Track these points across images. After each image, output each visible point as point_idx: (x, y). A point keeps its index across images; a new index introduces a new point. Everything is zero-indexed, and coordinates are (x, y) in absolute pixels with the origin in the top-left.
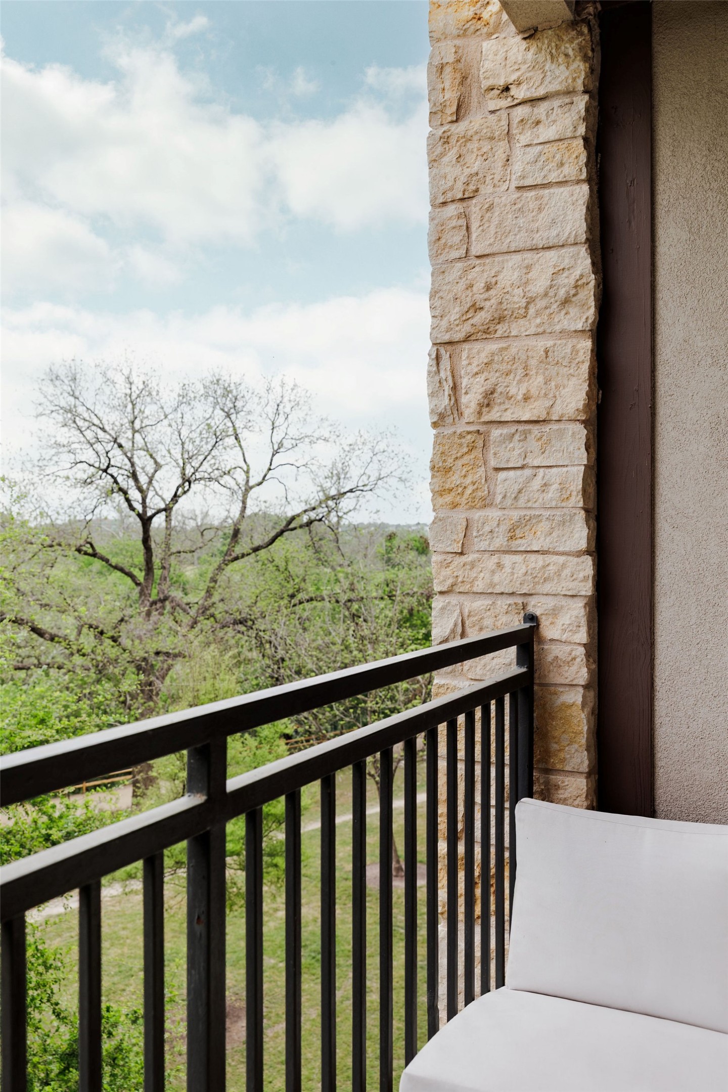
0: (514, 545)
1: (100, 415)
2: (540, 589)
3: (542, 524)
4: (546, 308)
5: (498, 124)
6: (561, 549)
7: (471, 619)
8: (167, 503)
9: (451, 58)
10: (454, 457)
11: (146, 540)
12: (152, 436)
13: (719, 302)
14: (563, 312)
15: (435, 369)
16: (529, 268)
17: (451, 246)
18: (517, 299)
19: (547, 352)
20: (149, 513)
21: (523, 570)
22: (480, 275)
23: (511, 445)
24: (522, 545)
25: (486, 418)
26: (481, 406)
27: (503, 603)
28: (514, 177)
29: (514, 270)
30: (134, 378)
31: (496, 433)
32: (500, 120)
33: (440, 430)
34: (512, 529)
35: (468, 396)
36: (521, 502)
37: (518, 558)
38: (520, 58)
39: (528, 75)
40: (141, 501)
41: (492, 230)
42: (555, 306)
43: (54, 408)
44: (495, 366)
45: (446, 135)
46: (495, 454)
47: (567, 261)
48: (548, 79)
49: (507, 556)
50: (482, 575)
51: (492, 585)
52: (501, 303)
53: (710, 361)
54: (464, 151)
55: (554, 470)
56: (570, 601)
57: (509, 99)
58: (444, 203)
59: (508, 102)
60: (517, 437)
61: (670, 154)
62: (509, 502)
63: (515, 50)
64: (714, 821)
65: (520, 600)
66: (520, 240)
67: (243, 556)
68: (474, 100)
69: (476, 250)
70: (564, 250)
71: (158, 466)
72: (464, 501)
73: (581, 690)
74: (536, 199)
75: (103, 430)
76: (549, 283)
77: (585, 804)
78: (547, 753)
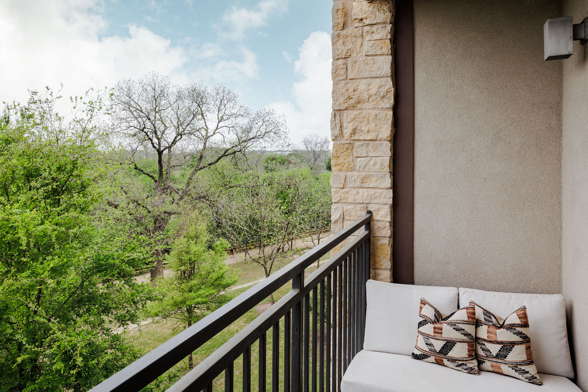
0: (363, 185)
1: (141, 105)
2: (372, 201)
3: (374, 177)
4: (376, 99)
5: (358, 32)
6: (381, 187)
7: (347, 212)
8: (170, 144)
9: (341, 7)
10: (340, 152)
11: (160, 161)
12: (164, 114)
13: (437, 99)
14: (382, 101)
15: (333, 119)
16: (369, 84)
17: (340, 75)
18: (365, 96)
19: (376, 115)
20: (162, 149)
21: (367, 195)
22: (351, 86)
23: (362, 148)
24: (366, 185)
25: (353, 138)
26: (351, 134)
27: (358, 207)
28: (364, 51)
29: (364, 85)
30: (157, 89)
31: (357, 144)
32: (359, 31)
33: (336, 142)
34: (363, 179)
35: (346, 130)
36: (366, 169)
37: (365, 190)
38: (367, 10)
39: (370, 16)
40: (158, 143)
41: (356, 70)
42: (379, 99)
43: (119, 102)
44: (357, 120)
45: (339, 34)
46: (356, 152)
47: (384, 82)
48: (377, 18)
49: (361, 189)
50: (351, 196)
51: (355, 200)
52: (359, 97)
53: (434, 119)
54: (345, 40)
55: (378, 158)
56: (384, 206)
57: (362, 23)
58: (338, 59)
59: (362, 24)
60: (364, 146)
61: (419, 46)
62: (361, 169)
63: (365, 6)
64: (435, 285)
65: (365, 206)
66: (366, 74)
67: (204, 167)
68: (349, 22)
69: (350, 77)
70: (382, 79)
71: (166, 128)
72: (344, 168)
73: (388, 239)
74: (372, 60)
75: (142, 112)
76: (377, 90)
77: (390, 280)
78: (375, 262)
